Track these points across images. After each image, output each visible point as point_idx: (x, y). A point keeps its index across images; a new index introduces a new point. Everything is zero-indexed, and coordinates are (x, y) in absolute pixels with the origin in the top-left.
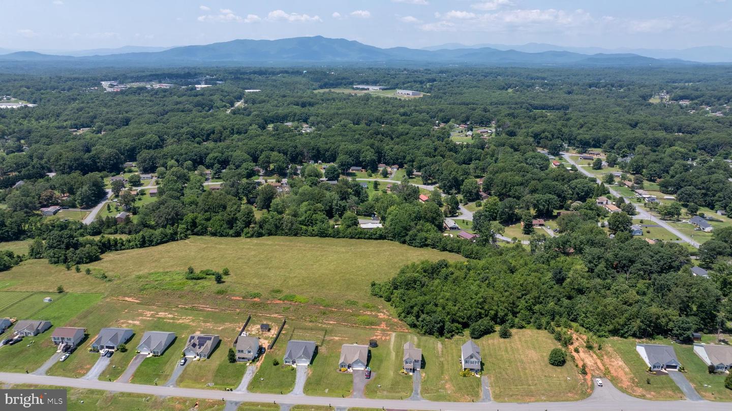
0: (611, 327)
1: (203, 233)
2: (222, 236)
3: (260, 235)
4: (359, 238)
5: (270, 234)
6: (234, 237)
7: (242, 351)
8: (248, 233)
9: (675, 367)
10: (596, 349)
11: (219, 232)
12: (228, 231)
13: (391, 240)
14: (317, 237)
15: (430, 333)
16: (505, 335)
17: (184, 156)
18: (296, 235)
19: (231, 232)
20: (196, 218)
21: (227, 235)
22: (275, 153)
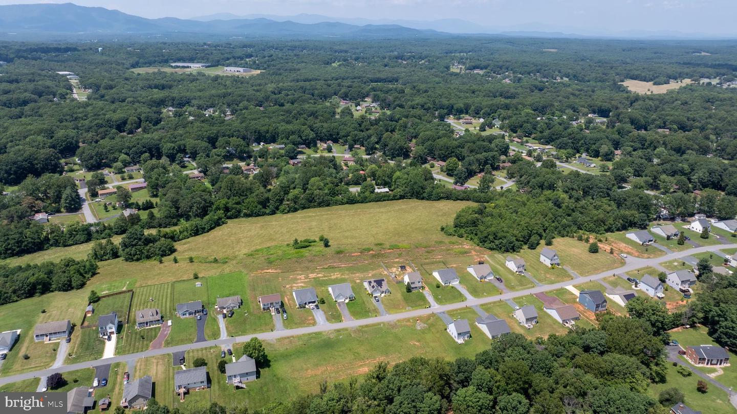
0: (606, 227)
1: (236, 216)
2: (258, 215)
3: (296, 210)
4: (384, 200)
5: (304, 208)
6: (271, 215)
7: (414, 283)
8: (284, 210)
9: (652, 241)
10: (604, 241)
11: (255, 213)
12: (263, 210)
13: (410, 198)
14: (347, 205)
15: (507, 251)
16: (549, 243)
17: (134, 149)
18: (328, 205)
19: (268, 211)
20: (227, 203)
21: (264, 214)
22: (235, 138)
